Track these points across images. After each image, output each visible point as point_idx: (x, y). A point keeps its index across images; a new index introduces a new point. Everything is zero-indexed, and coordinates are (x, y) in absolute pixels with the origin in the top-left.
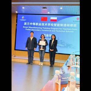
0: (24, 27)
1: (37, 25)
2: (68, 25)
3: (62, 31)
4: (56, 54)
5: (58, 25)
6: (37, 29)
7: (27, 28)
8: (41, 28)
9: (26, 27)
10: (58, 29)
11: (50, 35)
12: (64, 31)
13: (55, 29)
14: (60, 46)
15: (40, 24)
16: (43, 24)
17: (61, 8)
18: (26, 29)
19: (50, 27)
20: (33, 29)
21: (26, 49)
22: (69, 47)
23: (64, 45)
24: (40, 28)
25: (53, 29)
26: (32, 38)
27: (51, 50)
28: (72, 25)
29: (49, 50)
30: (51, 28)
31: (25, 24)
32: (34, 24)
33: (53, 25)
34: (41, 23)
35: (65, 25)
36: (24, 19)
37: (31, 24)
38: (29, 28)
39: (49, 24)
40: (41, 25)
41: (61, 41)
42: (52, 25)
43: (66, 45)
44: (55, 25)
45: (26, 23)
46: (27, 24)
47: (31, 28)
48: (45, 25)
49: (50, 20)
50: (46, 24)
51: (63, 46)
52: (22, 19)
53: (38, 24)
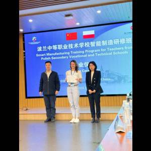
0: (37, 55)
1: (60, 49)
2: (116, 42)
3: (107, 54)
4: (101, 97)
5: (98, 44)
6: (61, 56)
7: (44, 57)
8: (69, 53)
9: (42, 55)
10: (99, 50)
11: (87, 64)
12: (110, 54)
13: (92, 51)
14: (107, 82)
15: (65, 47)
16: (71, 46)
17: (99, 12)
18: (42, 58)
19: (84, 48)
20: (54, 56)
21: (41, 94)
22: (123, 80)
23: (113, 78)
24: (66, 53)
25: (90, 51)
26: (48, 74)
27: (90, 91)
28: (123, 40)
29: (88, 92)
30: (86, 51)
31: (40, 49)
32: (55, 47)
33: (88, 46)
34: (68, 44)
35: (111, 42)
36: (36, 41)
37: (50, 48)
38: (48, 57)
39: (81, 45)
40: (68, 47)
41: (106, 71)
42: (87, 44)
43: (116, 78)
44: (93, 44)
45: (40, 47)
46: (42, 49)
47: (51, 55)
48: (74, 46)
49: (82, 37)
50: (76, 45)
51: (113, 80)
52: (32, 41)
53: (63, 47)
